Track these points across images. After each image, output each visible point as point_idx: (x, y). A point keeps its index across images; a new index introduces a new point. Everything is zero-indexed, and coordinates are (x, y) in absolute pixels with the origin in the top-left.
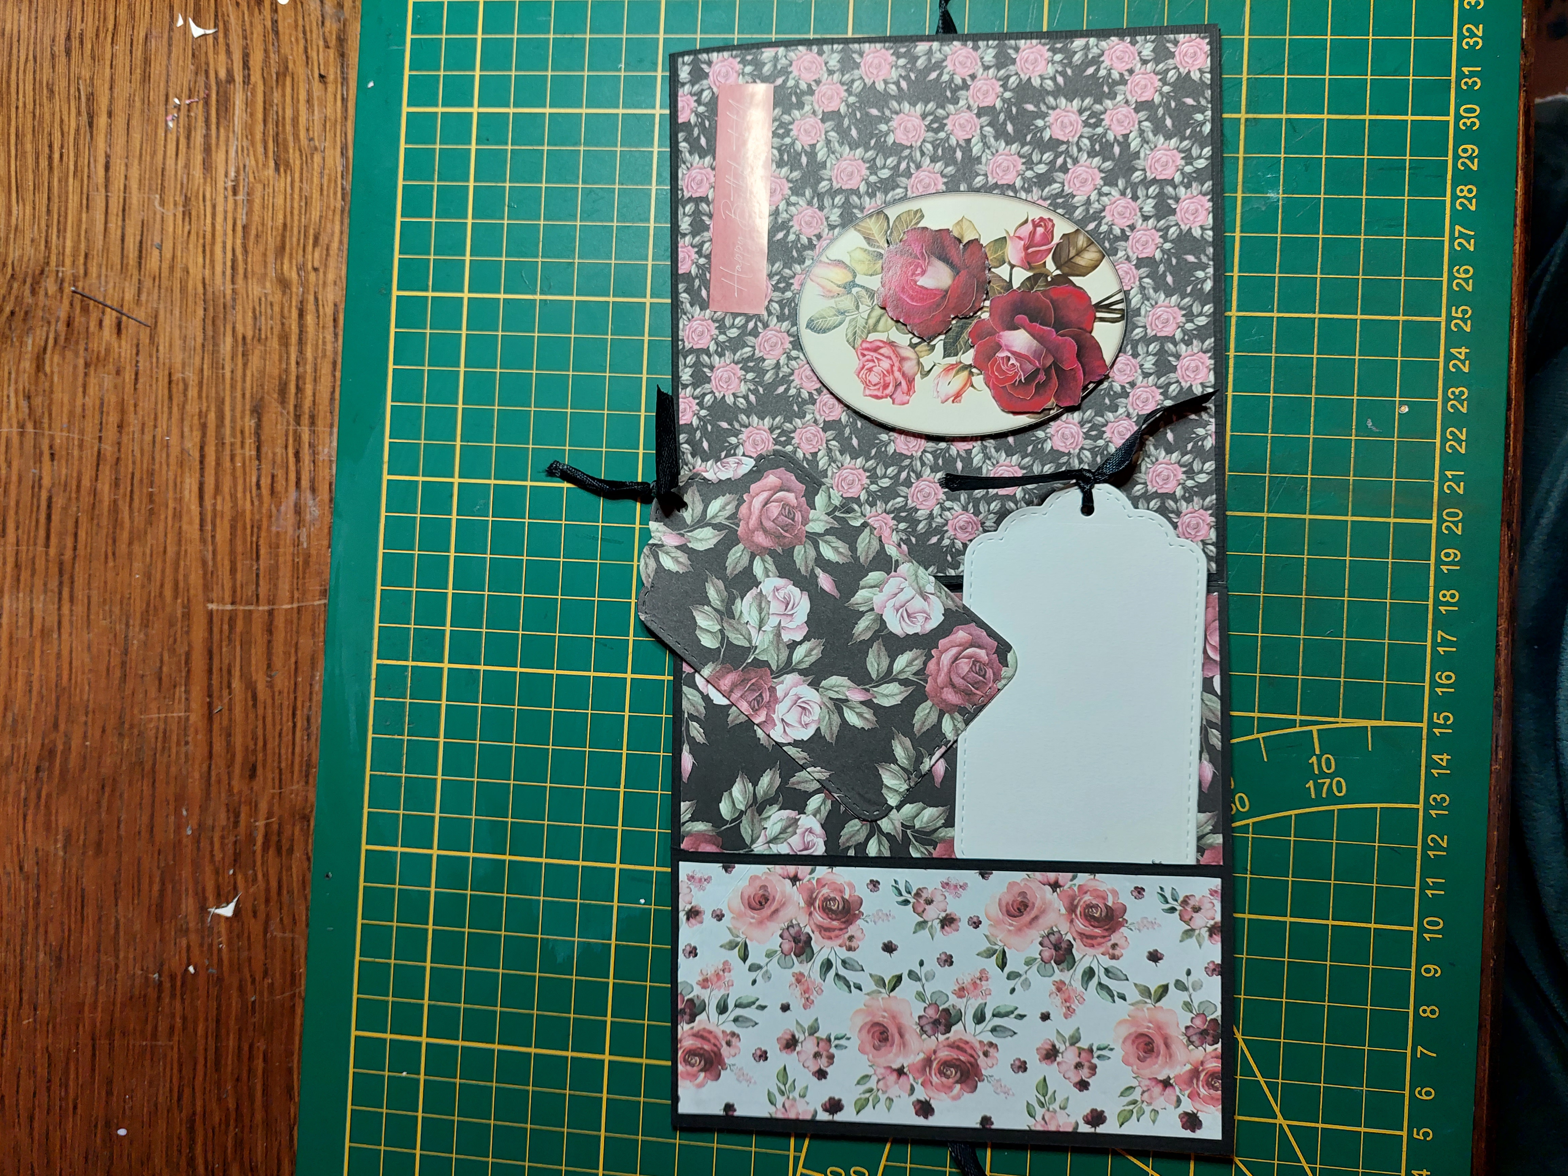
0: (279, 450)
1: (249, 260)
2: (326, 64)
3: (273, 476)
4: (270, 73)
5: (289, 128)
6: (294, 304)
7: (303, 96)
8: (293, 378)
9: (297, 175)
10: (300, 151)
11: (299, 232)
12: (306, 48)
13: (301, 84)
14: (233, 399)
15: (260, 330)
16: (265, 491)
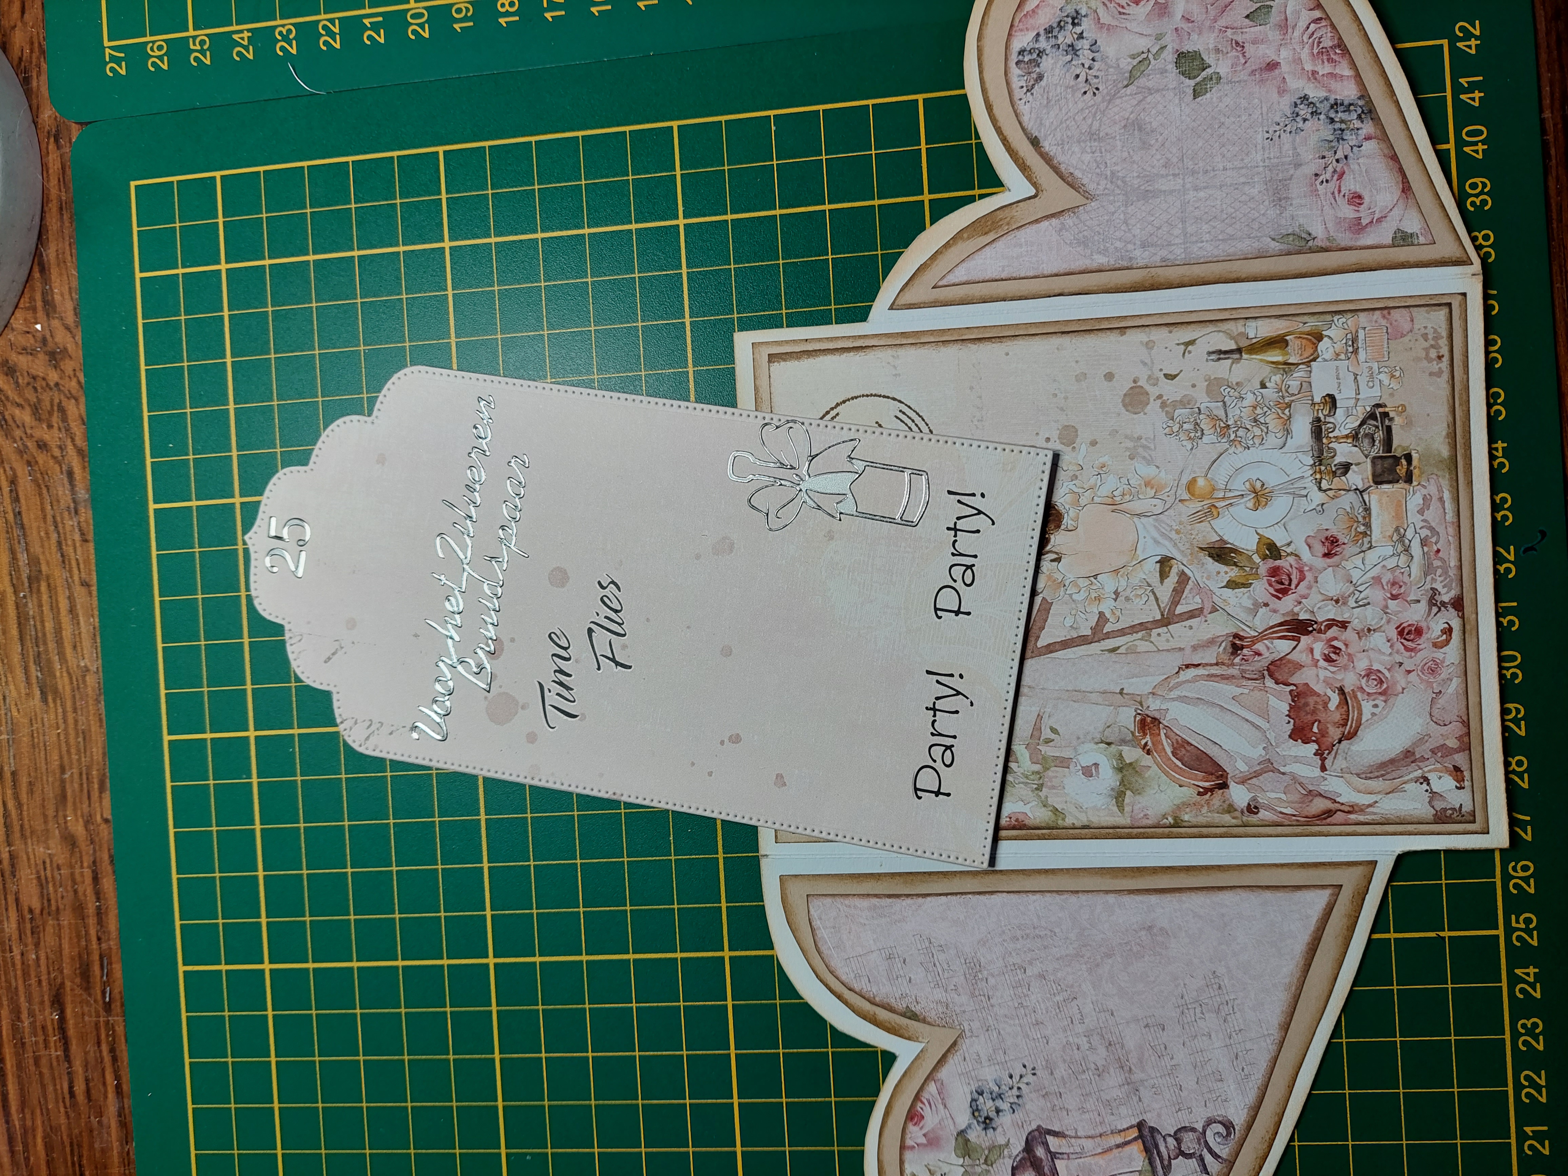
0: (91, 1047)
1: (25, 813)
2: (87, 561)
3: (87, 1081)
4: (19, 578)
5: (52, 645)
6: (85, 864)
7: (64, 605)
8: (96, 957)
9: (69, 704)
10: (69, 673)
11: (81, 774)
12: (59, 543)
13: (59, 589)
14: (28, 987)
15: (49, 900)
16: (81, 1097)
